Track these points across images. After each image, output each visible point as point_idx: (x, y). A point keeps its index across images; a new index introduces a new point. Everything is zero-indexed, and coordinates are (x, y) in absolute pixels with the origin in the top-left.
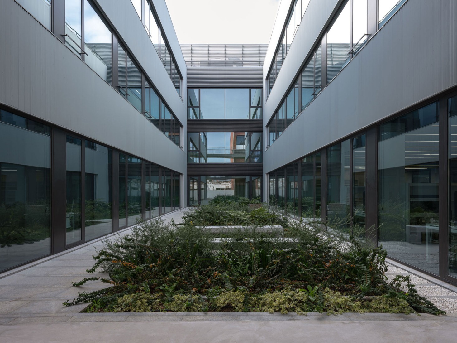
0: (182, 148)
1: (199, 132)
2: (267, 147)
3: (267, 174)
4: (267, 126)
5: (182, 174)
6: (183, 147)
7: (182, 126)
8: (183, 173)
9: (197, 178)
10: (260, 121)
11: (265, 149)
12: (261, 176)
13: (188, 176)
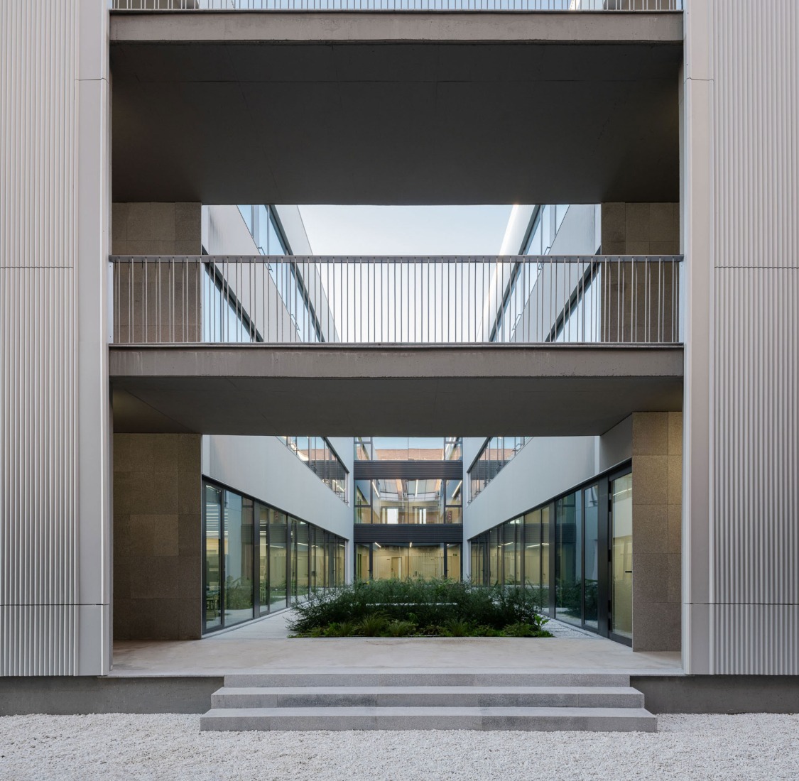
0: (347, 502)
1: (371, 479)
2: (469, 503)
3: (469, 540)
4: (469, 472)
5: (347, 540)
6: (349, 501)
7: (348, 472)
8: (347, 538)
9: (368, 546)
10: (459, 464)
11: (466, 505)
12: (458, 543)
13: (354, 543)
